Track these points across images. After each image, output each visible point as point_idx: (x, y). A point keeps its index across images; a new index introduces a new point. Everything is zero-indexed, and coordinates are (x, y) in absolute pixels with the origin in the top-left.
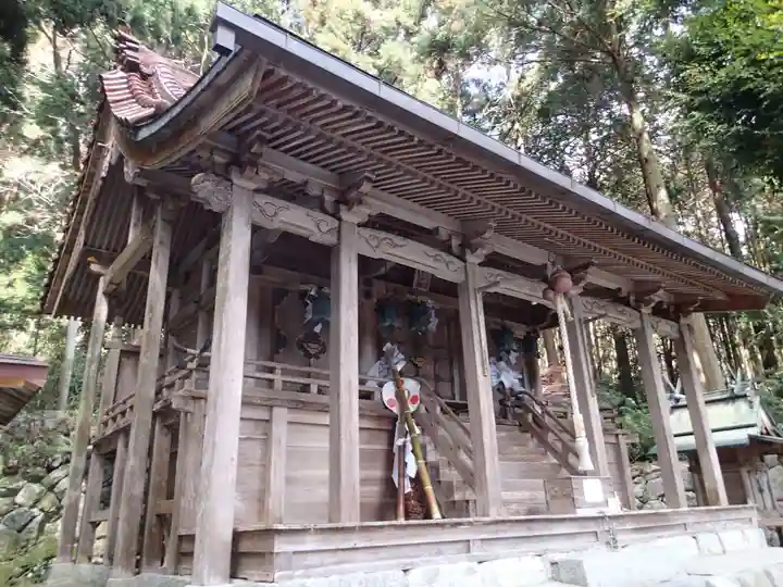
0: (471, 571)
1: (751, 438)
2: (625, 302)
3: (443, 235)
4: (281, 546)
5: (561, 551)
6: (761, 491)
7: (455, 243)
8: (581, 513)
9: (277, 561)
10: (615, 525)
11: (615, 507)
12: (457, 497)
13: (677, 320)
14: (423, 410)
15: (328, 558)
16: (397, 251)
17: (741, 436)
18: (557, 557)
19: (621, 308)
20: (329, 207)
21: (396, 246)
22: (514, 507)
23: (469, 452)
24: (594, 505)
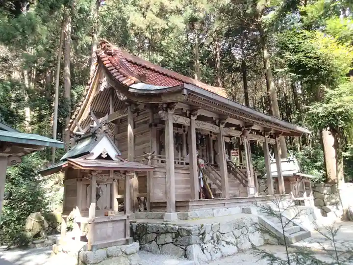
0: (225, 210)
1: (294, 174)
2: (261, 134)
3: (214, 119)
4: (190, 204)
5: (245, 206)
6: (295, 189)
7: (217, 121)
8: (249, 196)
9: (190, 207)
10: (257, 200)
11: (257, 195)
12: (217, 192)
13: (275, 138)
14: (205, 168)
15: (198, 207)
16: (204, 126)
17: (291, 173)
18: (244, 207)
19: (259, 136)
20: (188, 115)
21: (203, 125)
22: (231, 195)
23: (220, 181)
24: (252, 195)
